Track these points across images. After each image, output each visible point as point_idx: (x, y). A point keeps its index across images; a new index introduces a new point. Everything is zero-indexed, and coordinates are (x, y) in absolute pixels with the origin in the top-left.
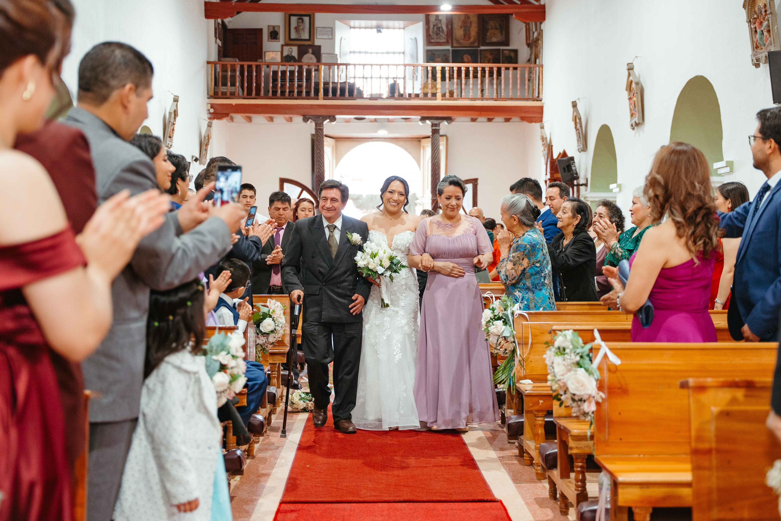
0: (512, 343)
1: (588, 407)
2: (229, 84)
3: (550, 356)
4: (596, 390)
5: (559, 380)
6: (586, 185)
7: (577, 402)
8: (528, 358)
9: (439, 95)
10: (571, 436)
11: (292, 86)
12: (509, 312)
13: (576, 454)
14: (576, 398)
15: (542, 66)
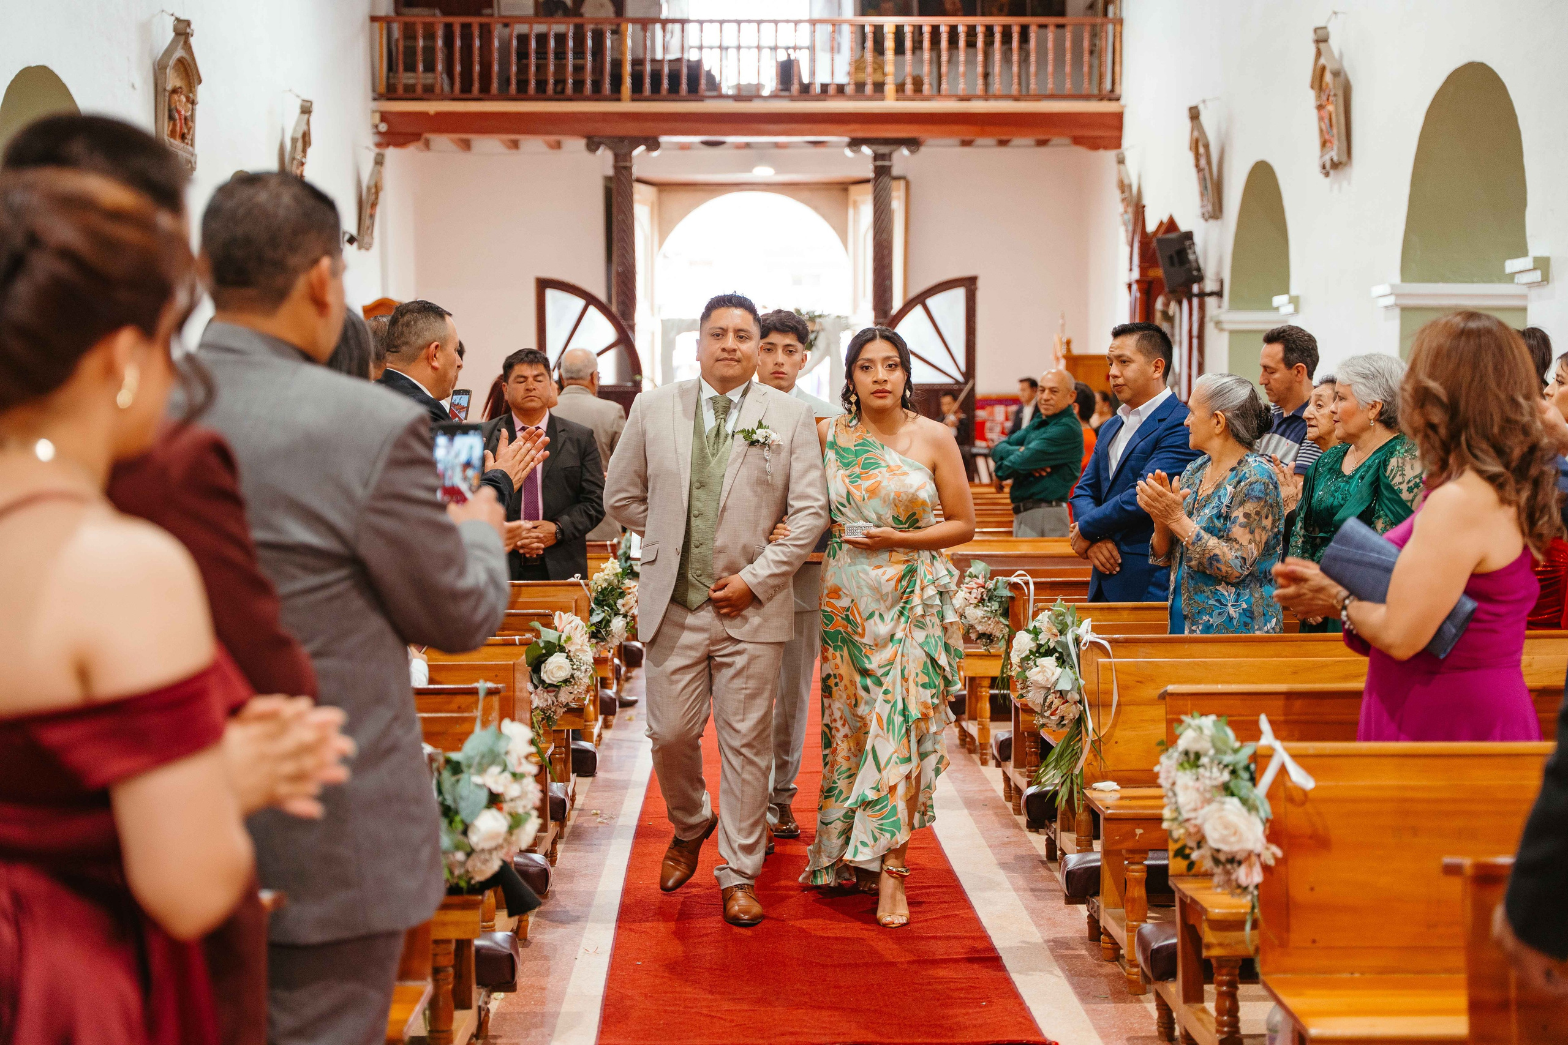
0: (1075, 703)
1: (1247, 876)
2: (421, 67)
3: (1167, 766)
4: (1264, 840)
5: (1188, 820)
6: (1219, 294)
7: (1224, 864)
8: (1109, 735)
9: (890, 89)
10: (1208, 920)
11: (560, 68)
12: (1069, 638)
13: (1218, 958)
14: (1222, 857)
15: (1120, 22)
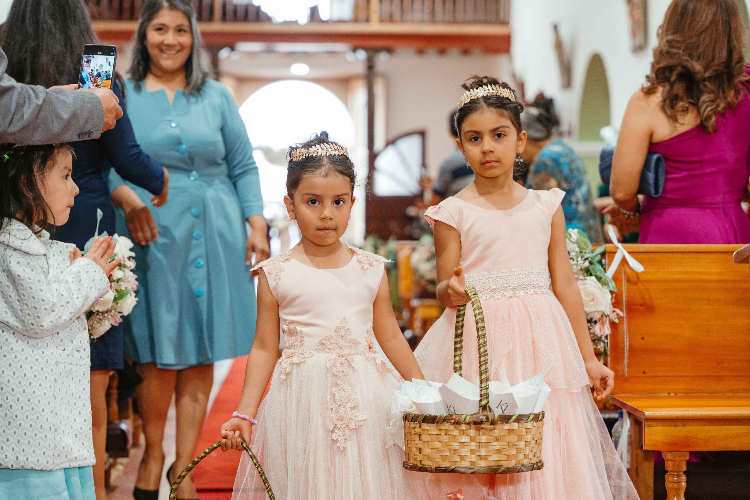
1: (601, 330)
4: (611, 306)
9: (374, 18)
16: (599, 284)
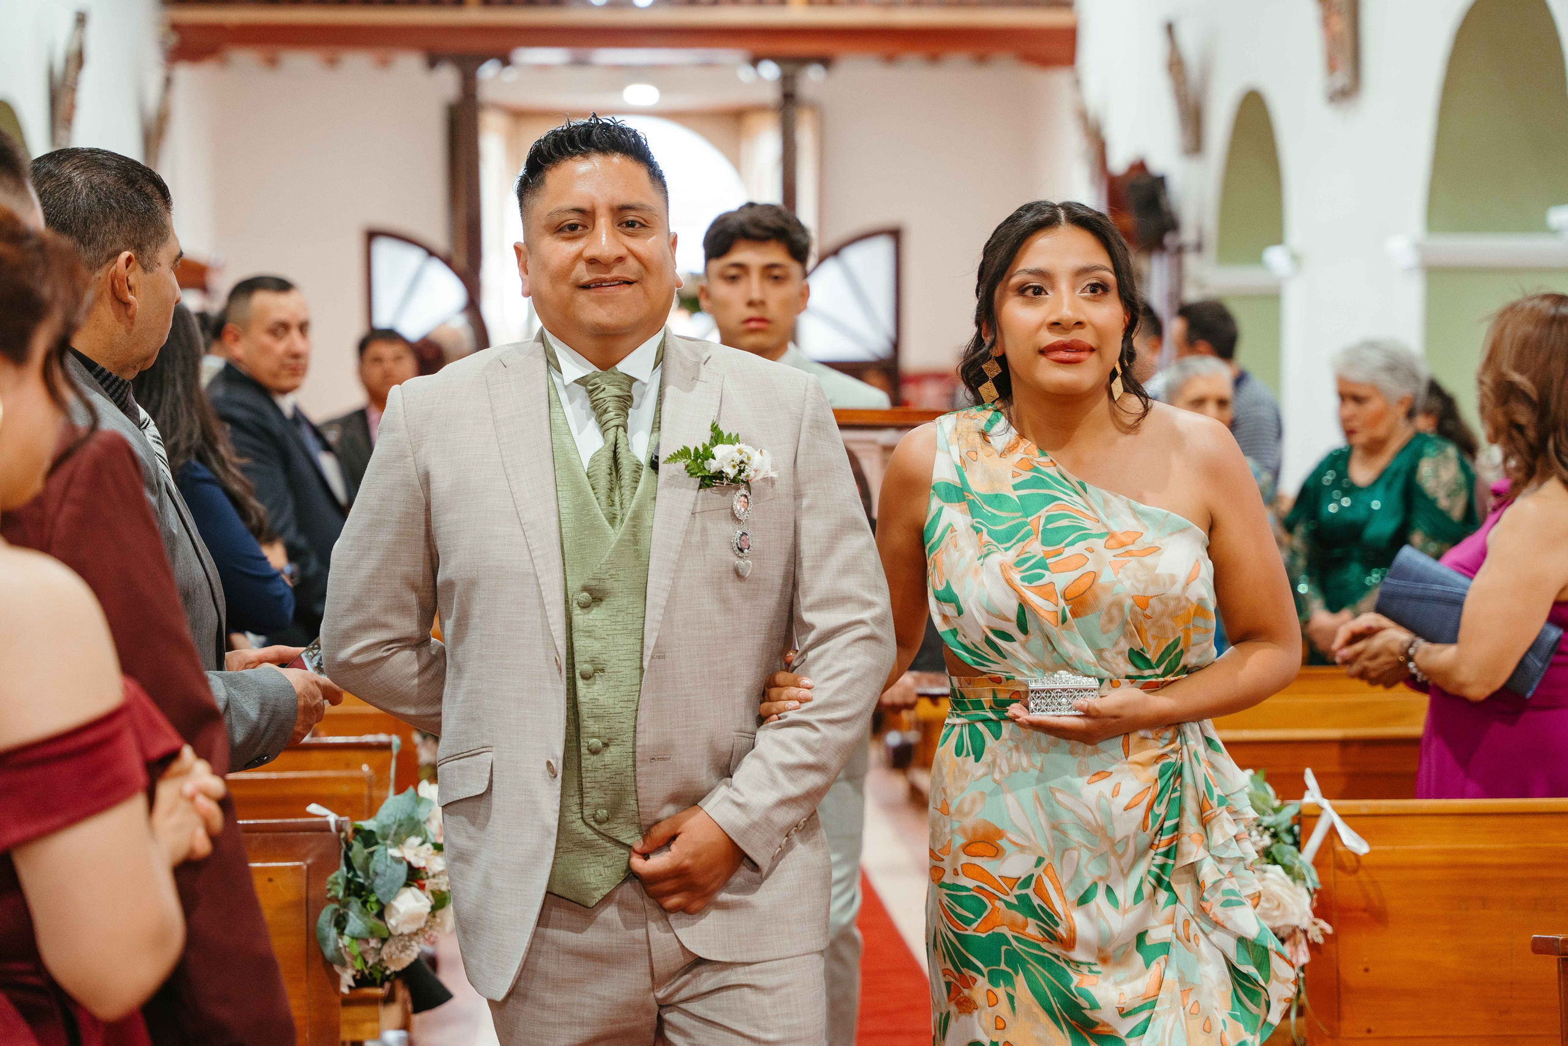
4: (1311, 914)
6: (1200, 248)
16: (1288, 879)
